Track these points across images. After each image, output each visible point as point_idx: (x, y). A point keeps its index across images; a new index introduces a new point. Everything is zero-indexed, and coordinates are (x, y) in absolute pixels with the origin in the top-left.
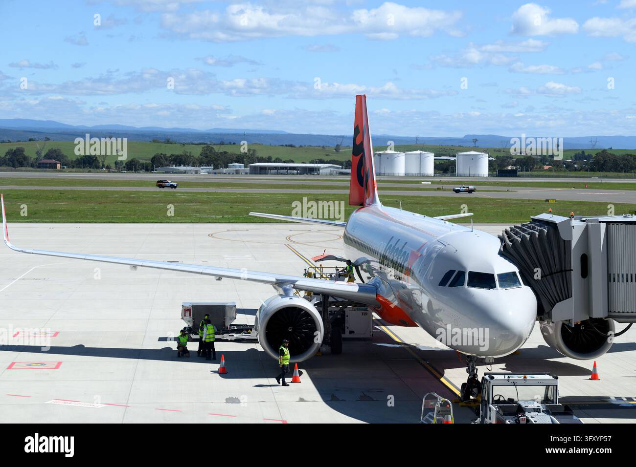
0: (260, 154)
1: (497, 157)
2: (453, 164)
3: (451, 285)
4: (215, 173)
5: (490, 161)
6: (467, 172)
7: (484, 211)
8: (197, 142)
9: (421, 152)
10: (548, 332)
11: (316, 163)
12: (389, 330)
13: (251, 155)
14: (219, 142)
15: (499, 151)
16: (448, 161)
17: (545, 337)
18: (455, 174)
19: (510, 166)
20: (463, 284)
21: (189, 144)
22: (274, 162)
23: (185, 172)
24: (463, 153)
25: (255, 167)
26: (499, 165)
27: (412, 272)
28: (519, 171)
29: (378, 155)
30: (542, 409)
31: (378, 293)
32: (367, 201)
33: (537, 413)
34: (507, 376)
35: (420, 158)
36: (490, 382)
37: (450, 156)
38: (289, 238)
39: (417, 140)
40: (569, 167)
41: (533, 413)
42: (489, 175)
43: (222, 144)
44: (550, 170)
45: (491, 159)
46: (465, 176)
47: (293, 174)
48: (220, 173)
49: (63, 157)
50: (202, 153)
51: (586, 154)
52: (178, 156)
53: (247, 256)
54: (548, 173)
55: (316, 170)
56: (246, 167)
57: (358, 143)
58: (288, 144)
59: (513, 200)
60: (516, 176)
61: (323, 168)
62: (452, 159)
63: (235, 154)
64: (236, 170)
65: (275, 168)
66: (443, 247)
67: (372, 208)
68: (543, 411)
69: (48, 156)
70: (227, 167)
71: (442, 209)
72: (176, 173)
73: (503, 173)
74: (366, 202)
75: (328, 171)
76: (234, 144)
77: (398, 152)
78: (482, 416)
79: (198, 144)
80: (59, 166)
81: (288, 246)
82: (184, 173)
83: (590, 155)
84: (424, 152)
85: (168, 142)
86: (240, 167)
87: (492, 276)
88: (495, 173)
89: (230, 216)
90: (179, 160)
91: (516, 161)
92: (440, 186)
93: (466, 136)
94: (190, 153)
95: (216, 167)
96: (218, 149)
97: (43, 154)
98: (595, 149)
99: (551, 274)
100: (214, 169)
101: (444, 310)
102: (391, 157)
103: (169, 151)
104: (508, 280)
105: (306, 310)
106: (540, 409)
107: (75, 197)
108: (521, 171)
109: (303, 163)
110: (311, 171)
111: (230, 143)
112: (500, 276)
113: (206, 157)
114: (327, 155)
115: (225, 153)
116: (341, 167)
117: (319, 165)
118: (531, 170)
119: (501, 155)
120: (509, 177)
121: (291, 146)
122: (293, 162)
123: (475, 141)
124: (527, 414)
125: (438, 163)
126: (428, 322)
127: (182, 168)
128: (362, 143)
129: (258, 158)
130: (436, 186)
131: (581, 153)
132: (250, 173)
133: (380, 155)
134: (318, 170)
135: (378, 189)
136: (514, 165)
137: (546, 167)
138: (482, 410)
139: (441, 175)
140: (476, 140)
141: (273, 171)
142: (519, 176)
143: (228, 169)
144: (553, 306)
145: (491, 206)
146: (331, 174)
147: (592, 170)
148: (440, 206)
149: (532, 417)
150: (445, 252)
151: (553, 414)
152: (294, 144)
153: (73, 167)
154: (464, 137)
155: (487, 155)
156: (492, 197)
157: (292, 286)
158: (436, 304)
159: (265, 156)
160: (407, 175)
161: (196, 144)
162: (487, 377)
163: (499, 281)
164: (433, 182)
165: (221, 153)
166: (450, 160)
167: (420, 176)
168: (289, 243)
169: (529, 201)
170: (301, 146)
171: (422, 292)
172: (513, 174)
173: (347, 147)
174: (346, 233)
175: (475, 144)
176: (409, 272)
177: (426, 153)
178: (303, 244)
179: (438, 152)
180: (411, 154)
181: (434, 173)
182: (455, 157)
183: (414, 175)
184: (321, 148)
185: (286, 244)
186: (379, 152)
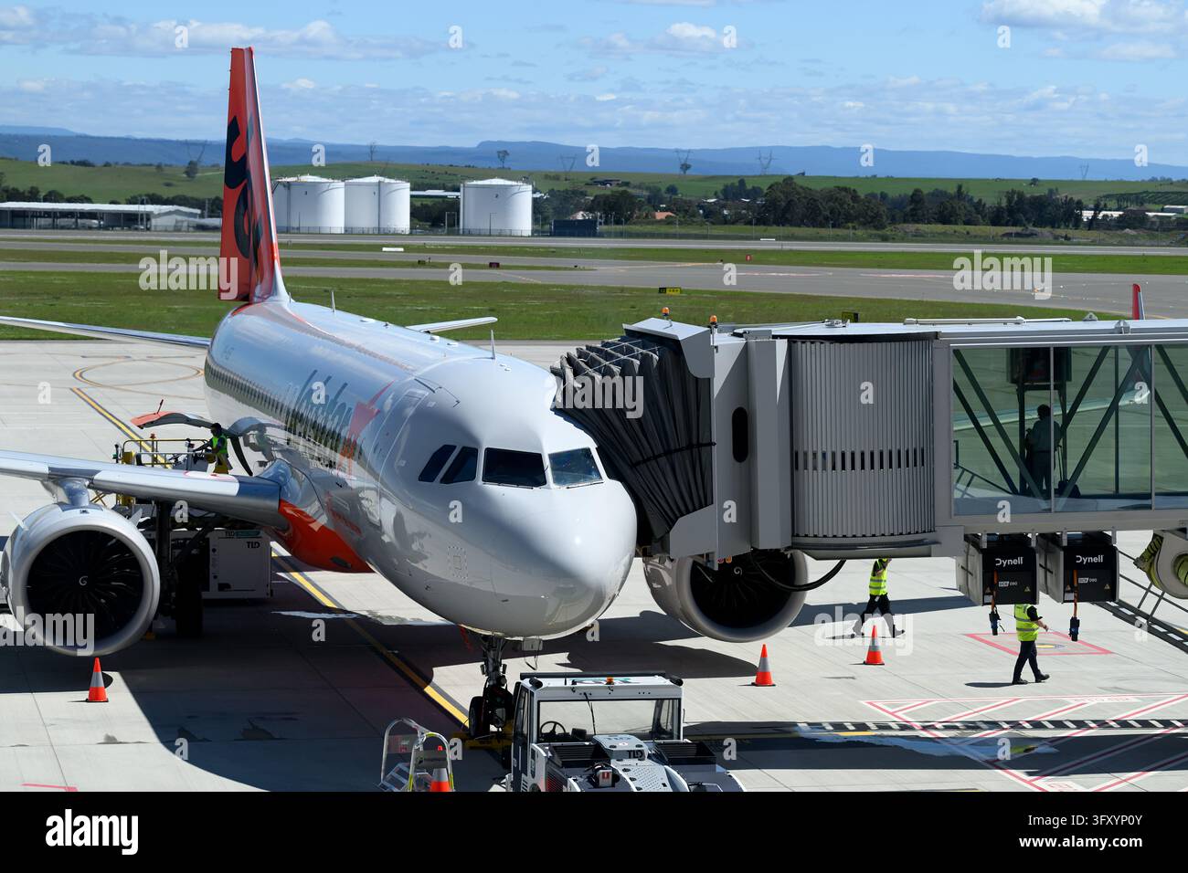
1: (552, 192)
2: (454, 206)
3: (446, 480)
5: (535, 201)
6: (484, 226)
7: (522, 312)
9: (381, 179)
10: (661, 581)
11: (142, 203)
12: (308, 579)
15: (557, 178)
16: (440, 200)
17: (655, 593)
18: (459, 230)
19: (582, 213)
20: (473, 477)
22: (45, 201)
24: (475, 182)
26: (557, 210)
27: (358, 449)
28: (600, 224)
29: (284, 186)
30: (647, 752)
31: (283, 498)
32: (258, 291)
33: (636, 761)
34: (569, 681)
35: (380, 192)
36: (532, 694)
37: (447, 190)
38: (81, 375)
39: (372, 152)
40: (711, 215)
41: (627, 762)
42: (534, 231)
44: (668, 222)
45: (538, 195)
46: (481, 234)
47: (90, 228)
51: (749, 187)
54: (664, 229)
55: (142, 219)
57: (236, 158)
58: (75, 160)
59: (587, 288)
60: (594, 235)
61: (160, 215)
62: (452, 195)
65: (48, 214)
66: (427, 393)
67: (268, 305)
68: (649, 757)
71: (428, 308)
73: (566, 228)
74: (254, 293)
75: (169, 221)
77: (328, 178)
78: (516, 769)
81: (78, 393)
83: (759, 188)
84: (387, 180)
87: (538, 457)
88: (547, 227)
91: (592, 201)
92: (424, 257)
93: (482, 144)
98: (768, 176)
99: (668, 453)
101: (430, 536)
102: (313, 192)
104: (573, 467)
105: (120, 537)
106: (642, 752)
108: (606, 223)
109: (111, 203)
110: (130, 220)
112: (554, 457)
114: (168, 185)
116: (198, 211)
117: (149, 208)
118: (628, 220)
119: (561, 186)
120: (579, 236)
121: (84, 164)
122: (89, 200)
123: (503, 154)
124: (614, 763)
125: (418, 204)
126: (395, 560)
128: (244, 158)
129: (7, 191)
130: (415, 257)
131: (737, 184)
133: (288, 185)
134: (148, 219)
135: (284, 262)
136: (590, 209)
137: (660, 216)
138: (516, 756)
139: (426, 232)
140: (506, 153)
141: (42, 221)
142: (601, 235)
144: (671, 523)
145: (536, 302)
146: (177, 229)
147: (762, 221)
148: (424, 301)
149: (625, 770)
150: (431, 404)
151: (672, 763)
152: (91, 160)
154: (478, 147)
155: (530, 187)
156: (540, 282)
157: (87, 483)
158: (413, 523)
159: (23, 187)
160: (348, 231)
162: (526, 683)
163: (553, 469)
164: (408, 249)
166: (446, 197)
167: (379, 234)
168: (80, 385)
169: (622, 290)
170: (107, 165)
171: (381, 495)
172: (586, 229)
173: (214, 166)
174: (210, 362)
175: (501, 160)
176: (351, 449)
177: (392, 181)
178: (111, 387)
179: (420, 181)
180: (359, 184)
181: (411, 229)
182: (458, 190)
183: (366, 232)
184: (153, 169)
185: (74, 387)
186: (284, 180)
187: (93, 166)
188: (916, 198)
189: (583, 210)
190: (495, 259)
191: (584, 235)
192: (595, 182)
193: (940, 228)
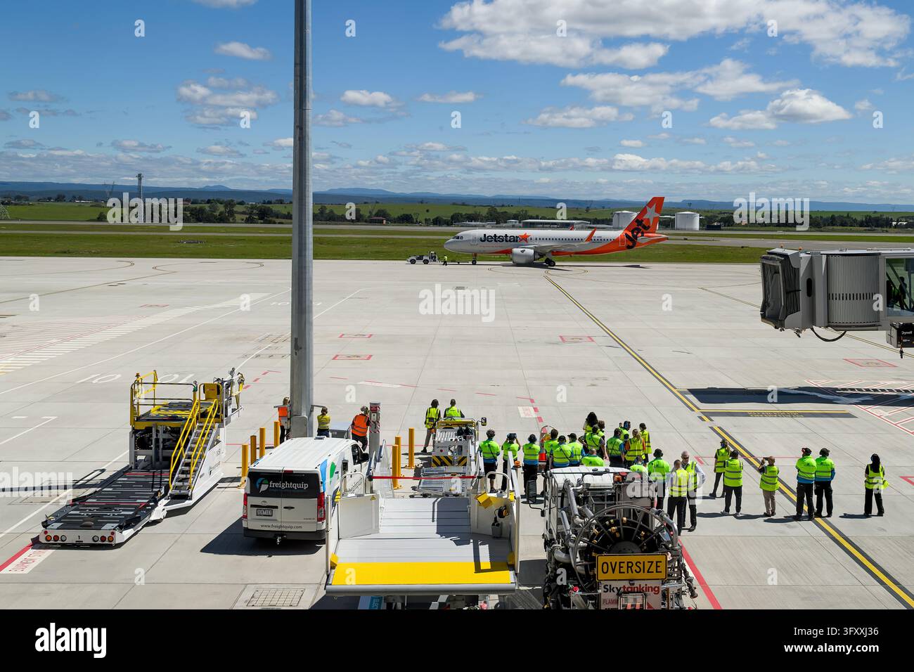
0: (530, 214)
1: (706, 216)
2: (673, 221)
5: (700, 219)
6: (683, 227)
13: (524, 214)
14: (501, 204)
15: (708, 211)
16: (669, 219)
18: (674, 228)
19: (716, 223)
21: (479, 206)
22: (540, 219)
24: (680, 213)
25: (527, 223)
26: (708, 222)
28: (722, 226)
37: (671, 216)
38: (547, 272)
42: (700, 229)
43: (503, 206)
45: (701, 217)
46: (682, 229)
49: (389, 215)
50: (488, 212)
52: (470, 215)
54: (747, 228)
56: (520, 223)
60: (721, 230)
61: (576, 224)
62: (673, 217)
63: (512, 213)
64: (513, 225)
65: (541, 223)
69: (377, 215)
70: (506, 222)
73: (710, 227)
75: (580, 225)
76: (512, 206)
79: (485, 206)
80: (385, 221)
85: (463, 204)
88: (704, 227)
90: (472, 218)
91: (720, 219)
93: (683, 201)
94: (480, 212)
95: (498, 223)
96: (499, 210)
97: (374, 213)
100: (496, 224)
102: (626, 216)
103: (464, 211)
107: (395, 243)
108: (724, 226)
110: (567, 225)
111: (509, 206)
113: (491, 215)
114: (580, 214)
115: (506, 212)
116: (589, 223)
117: (573, 221)
118: (732, 226)
119: (709, 215)
120: (715, 230)
127: (473, 223)
129: (529, 216)
132: (524, 227)
133: (618, 214)
134: (574, 226)
136: (719, 222)
139: (665, 229)
141: (539, 226)
143: (506, 224)
153: (395, 222)
155: (699, 215)
156: (701, 245)
159: (534, 215)
165: (502, 212)
166: (671, 218)
168: (547, 275)
169: (729, 247)
170: (562, 208)
172: (718, 228)
175: (689, 205)
182: (675, 216)
188: (833, 218)
190: (686, 237)
191: (717, 230)
192: (721, 213)
193: (841, 228)
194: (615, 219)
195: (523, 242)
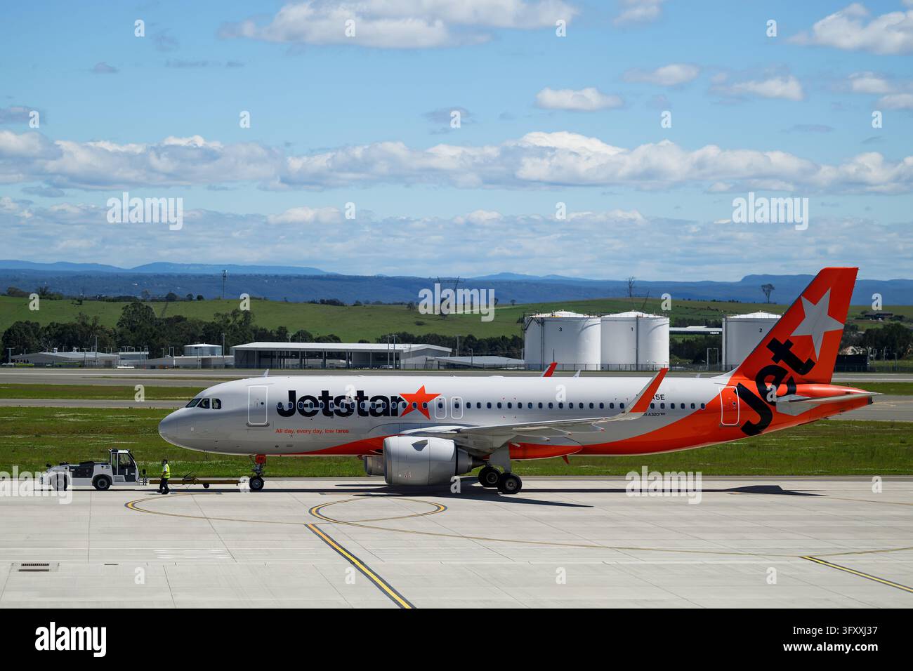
0: (259, 323)
2: (716, 342)
4: (153, 367)
7: (784, 447)
8: (112, 296)
9: (640, 314)
11: (392, 342)
13: (240, 323)
14: (165, 294)
16: (704, 336)
18: (721, 367)
19: (851, 348)
21: (94, 299)
22: (293, 340)
23: (82, 364)
24: (737, 316)
25: (248, 353)
28: (872, 359)
29: (538, 323)
35: (640, 333)
37: (708, 325)
38: (317, 511)
39: (630, 287)
43: (171, 298)
47: (338, 368)
48: (163, 367)
50: (123, 320)
52: (65, 327)
53: (214, 551)
55: (391, 359)
56: (226, 352)
58: (326, 299)
60: (865, 371)
61: (409, 354)
62: (714, 331)
63: (201, 323)
64: (203, 360)
65: (295, 354)
70: (181, 352)
72: (60, 366)
75: (420, 360)
76: (200, 298)
77: (584, 314)
79: (114, 300)
81: (313, 529)
82: (80, 367)
84: (645, 315)
86: (212, 352)
89: (178, 462)
90: (68, 338)
91: (863, 335)
93: (746, 279)
94: (96, 319)
95: (155, 354)
96: (158, 311)
100: (150, 357)
102: (574, 332)
103: (46, 316)
108: (877, 358)
109: (362, 342)
110: (380, 359)
111: (190, 298)
113: (133, 329)
114: (419, 324)
115: (179, 319)
116: (450, 350)
117: (399, 347)
118: (901, 355)
120: (848, 371)
121: (333, 303)
122: (337, 340)
123: (768, 288)
125: (680, 341)
127: (75, 355)
129: (255, 331)
132: (237, 366)
133: (542, 322)
134: (397, 359)
136: (860, 344)
139: (686, 369)
140: (770, 287)
141: (289, 362)
142: (872, 370)
143: (183, 357)
145: (800, 438)
146: (428, 369)
152: (340, 299)
154: (742, 281)
159: (271, 327)
160: (604, 368)
161: (109, 300)
165: (168, 320)
166: (708, 333)
167: (637, 370)
168: (316, 521)
170: (357, 304)
175: (766, 294)
177: (651, 316)
178: (348, 523)
179: (681, 317)
180: (616, 320)
181: (671, 365)
182: (721, 327)
183: (624, 369)
184: (405, 308)
185: (309, 523)
186: (537, 316)
187: (342, 305)
189: (854, 345)
191: (854, 370)
194: (531, 338)
195: (417, 416)
